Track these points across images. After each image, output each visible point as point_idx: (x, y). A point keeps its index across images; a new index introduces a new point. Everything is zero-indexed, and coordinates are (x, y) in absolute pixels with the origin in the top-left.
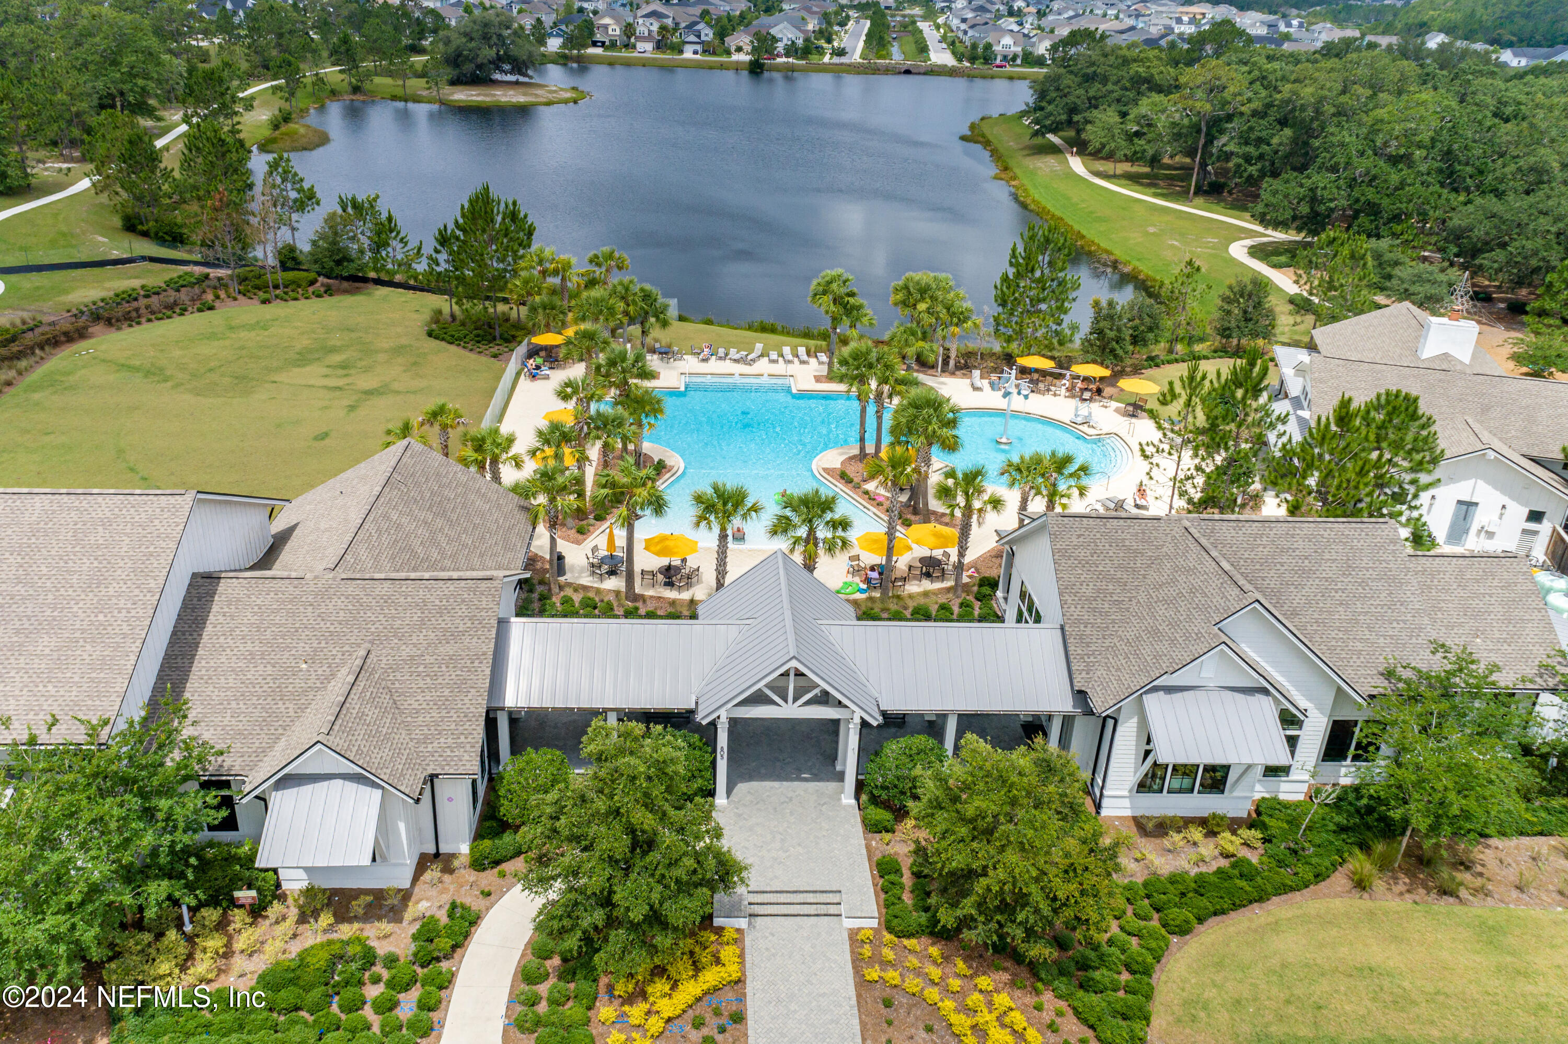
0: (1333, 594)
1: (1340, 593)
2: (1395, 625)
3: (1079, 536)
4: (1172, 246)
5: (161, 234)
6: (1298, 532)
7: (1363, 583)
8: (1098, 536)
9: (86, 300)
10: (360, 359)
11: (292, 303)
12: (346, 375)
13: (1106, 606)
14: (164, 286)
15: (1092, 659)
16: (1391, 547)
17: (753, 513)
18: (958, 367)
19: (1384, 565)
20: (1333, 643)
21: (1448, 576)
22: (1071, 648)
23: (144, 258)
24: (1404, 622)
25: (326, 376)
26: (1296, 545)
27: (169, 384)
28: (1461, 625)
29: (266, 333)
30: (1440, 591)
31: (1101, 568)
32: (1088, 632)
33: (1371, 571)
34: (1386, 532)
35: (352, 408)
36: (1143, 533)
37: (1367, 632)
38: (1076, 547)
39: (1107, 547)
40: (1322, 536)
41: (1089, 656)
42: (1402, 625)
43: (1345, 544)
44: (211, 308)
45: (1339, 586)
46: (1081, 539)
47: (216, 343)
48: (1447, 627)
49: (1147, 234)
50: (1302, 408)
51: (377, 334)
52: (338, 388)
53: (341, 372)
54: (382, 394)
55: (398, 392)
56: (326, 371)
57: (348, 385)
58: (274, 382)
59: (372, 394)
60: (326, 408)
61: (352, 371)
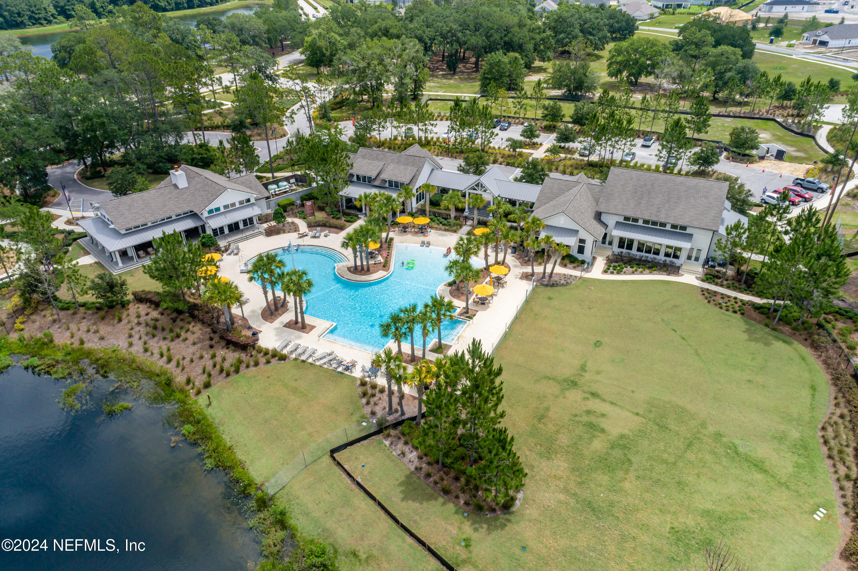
51: (566, 490)
52: (594, 395)
53: (592, 419)
54: (565, 380)
55: (554, 379)
56: (604, 424)
57: (588, 399)
58: (637, 414)
59: (572, 382)
60: (598, 373)
61: (585, 419)
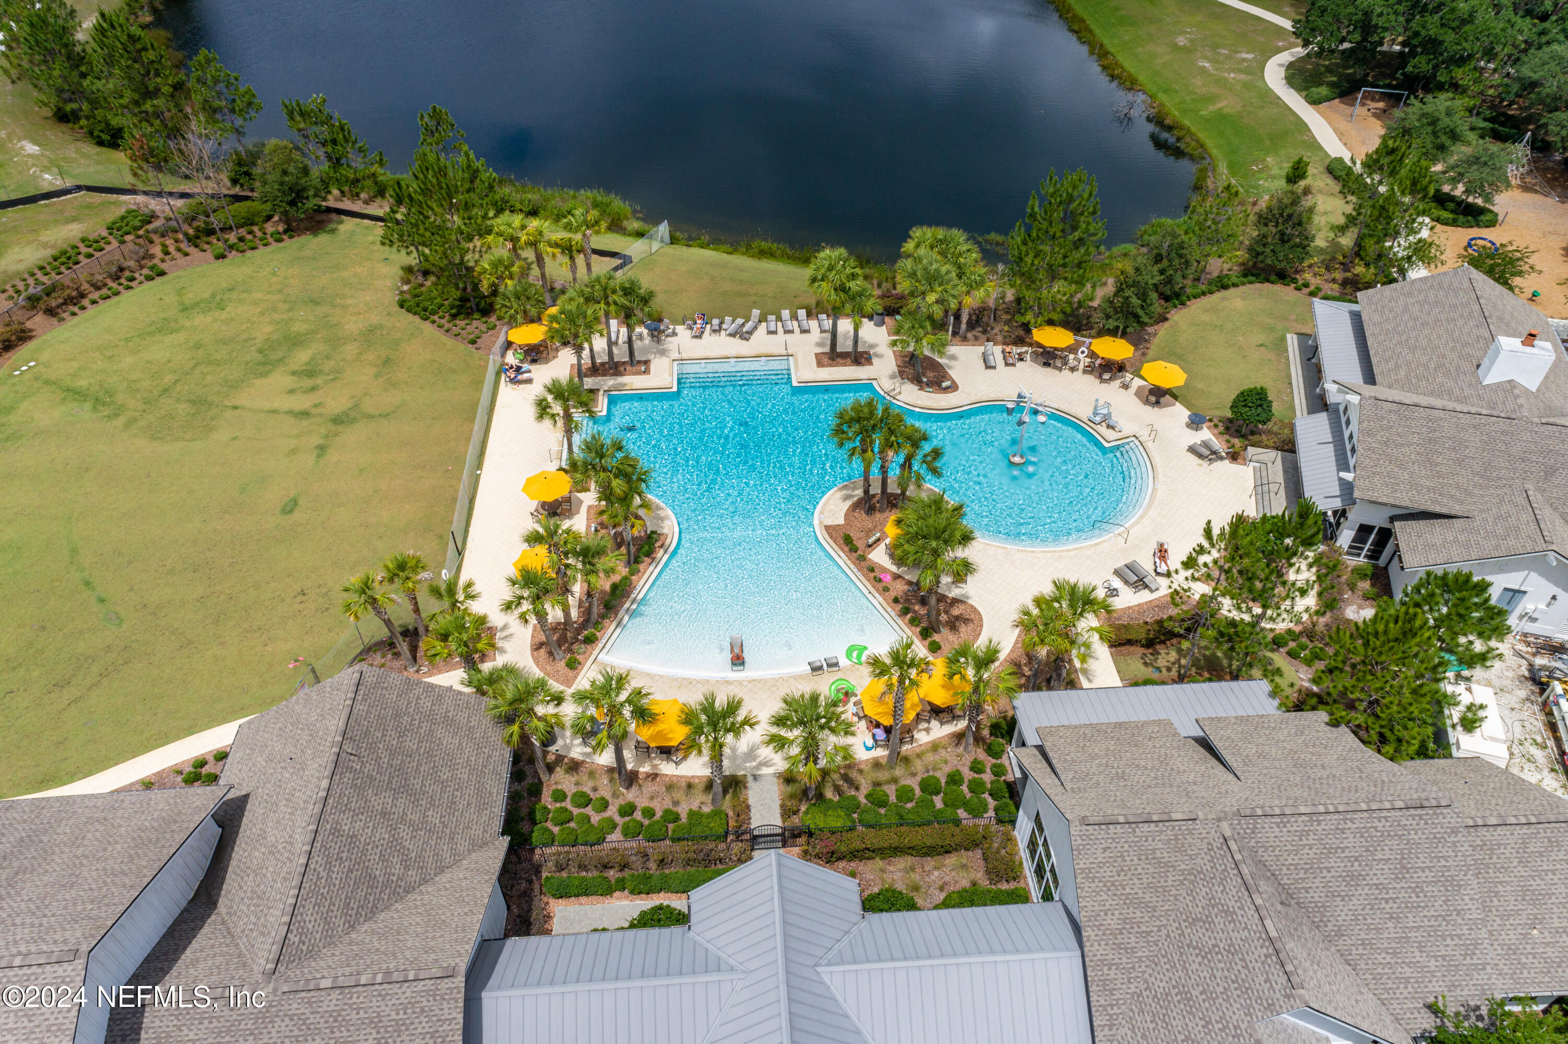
0: (1383, 905)
1: (1391, 903)
2: (1449, 941)
3: (1105, 850)
4: (1203, 70)
5: (96, 133)
6: (1349, 825)
7: (1417, 889)
8: (1126, 846)
9: (21, 267)
10: (328, 357)
11: (249, 254)
12: (313, 389)
13: (1133, 939)
14: (105, 233)
15: (1116, 1010)
16: (1453, 839)
17: (747, 727)
18: (971, 326)
19: (1443, 863)
20: (1379, 970)
21: (1509, 849)
22: (1094, 998)
23: (79, 188)
24: (1459, 937)
25: (291, 392)
26: (1346, 843)
27: (122, 420)
28: (1518, 912)
29: (224, 315)
30: (1498, 870)
31: (1128, 890)
32: (1112, 976)
33: (1427, 872)
34: (1448, 819)
35: (322, 449)
36: (1177, 839)
37: (1417, 954)
38: (1101, 865)
39: (1136, 862)
40: (1376, 828)
41: (1112, 1006)
42: (1457, 941)
43: (1400, 837)
44: (162, 274)
45: (1391, 895)
46: (1107, 854)
47: (170, 339)
48: (1501, 917)
49: (1176, 48)
50: (1347, 469)
51: (344, 307)
52: (305, 414)
53: (308, 383)
54: (354, 421)
55: (370, 417)
56: (291, 382)
57: (315, 406)
58: (236, 408)
59: (342, 422)
60: (294, 451)
61: (319, 381)
